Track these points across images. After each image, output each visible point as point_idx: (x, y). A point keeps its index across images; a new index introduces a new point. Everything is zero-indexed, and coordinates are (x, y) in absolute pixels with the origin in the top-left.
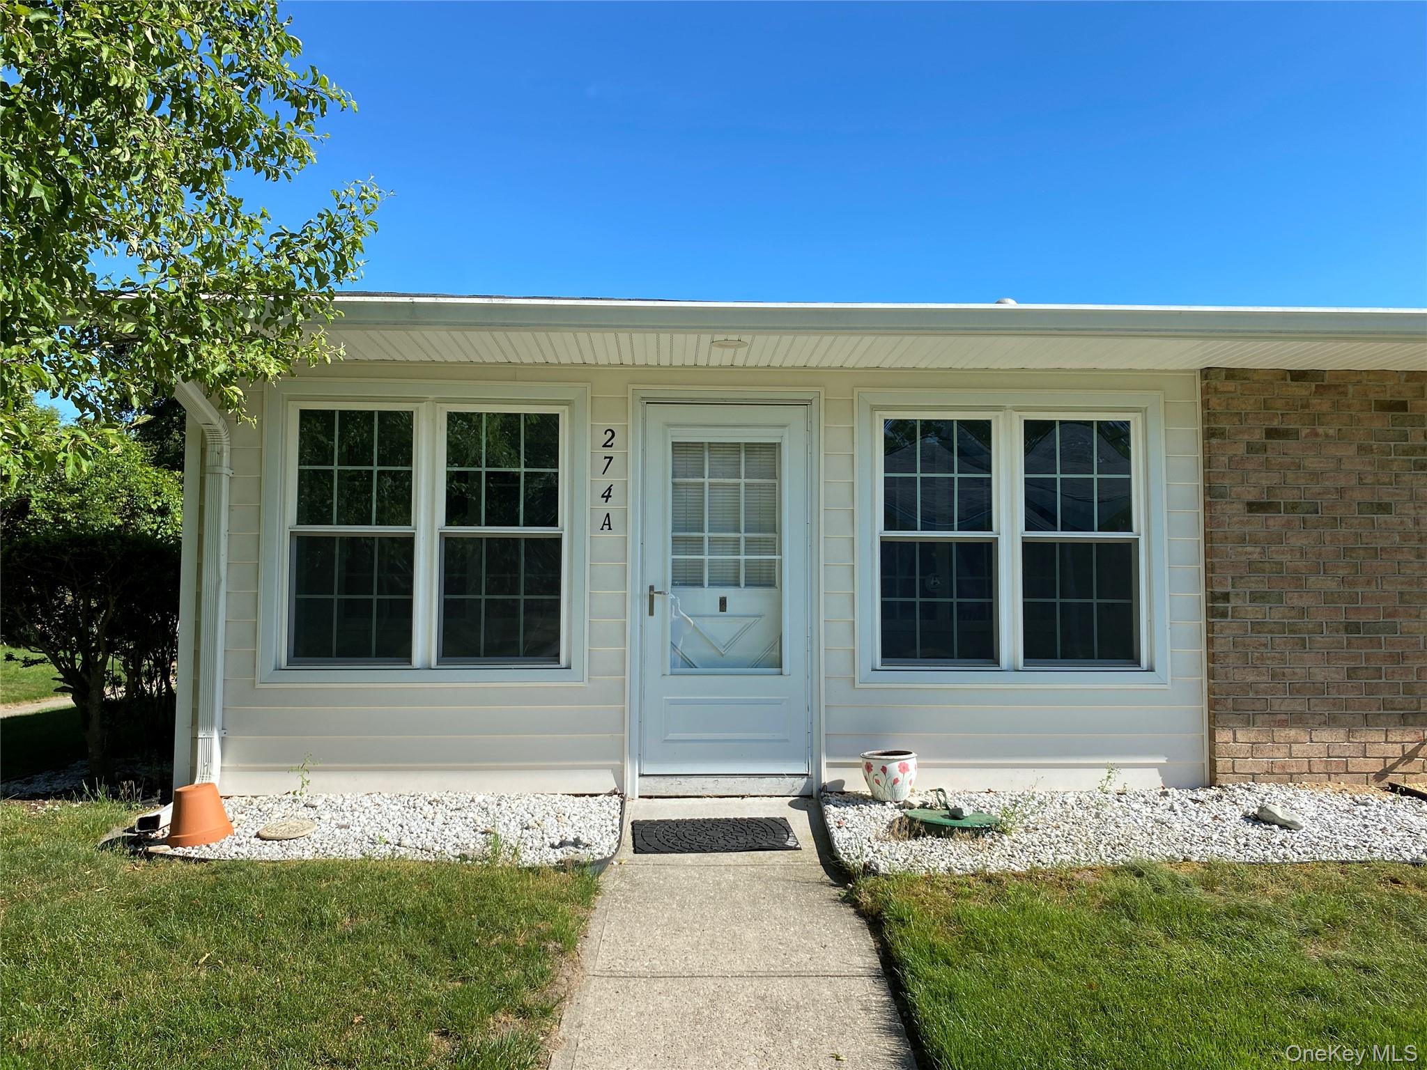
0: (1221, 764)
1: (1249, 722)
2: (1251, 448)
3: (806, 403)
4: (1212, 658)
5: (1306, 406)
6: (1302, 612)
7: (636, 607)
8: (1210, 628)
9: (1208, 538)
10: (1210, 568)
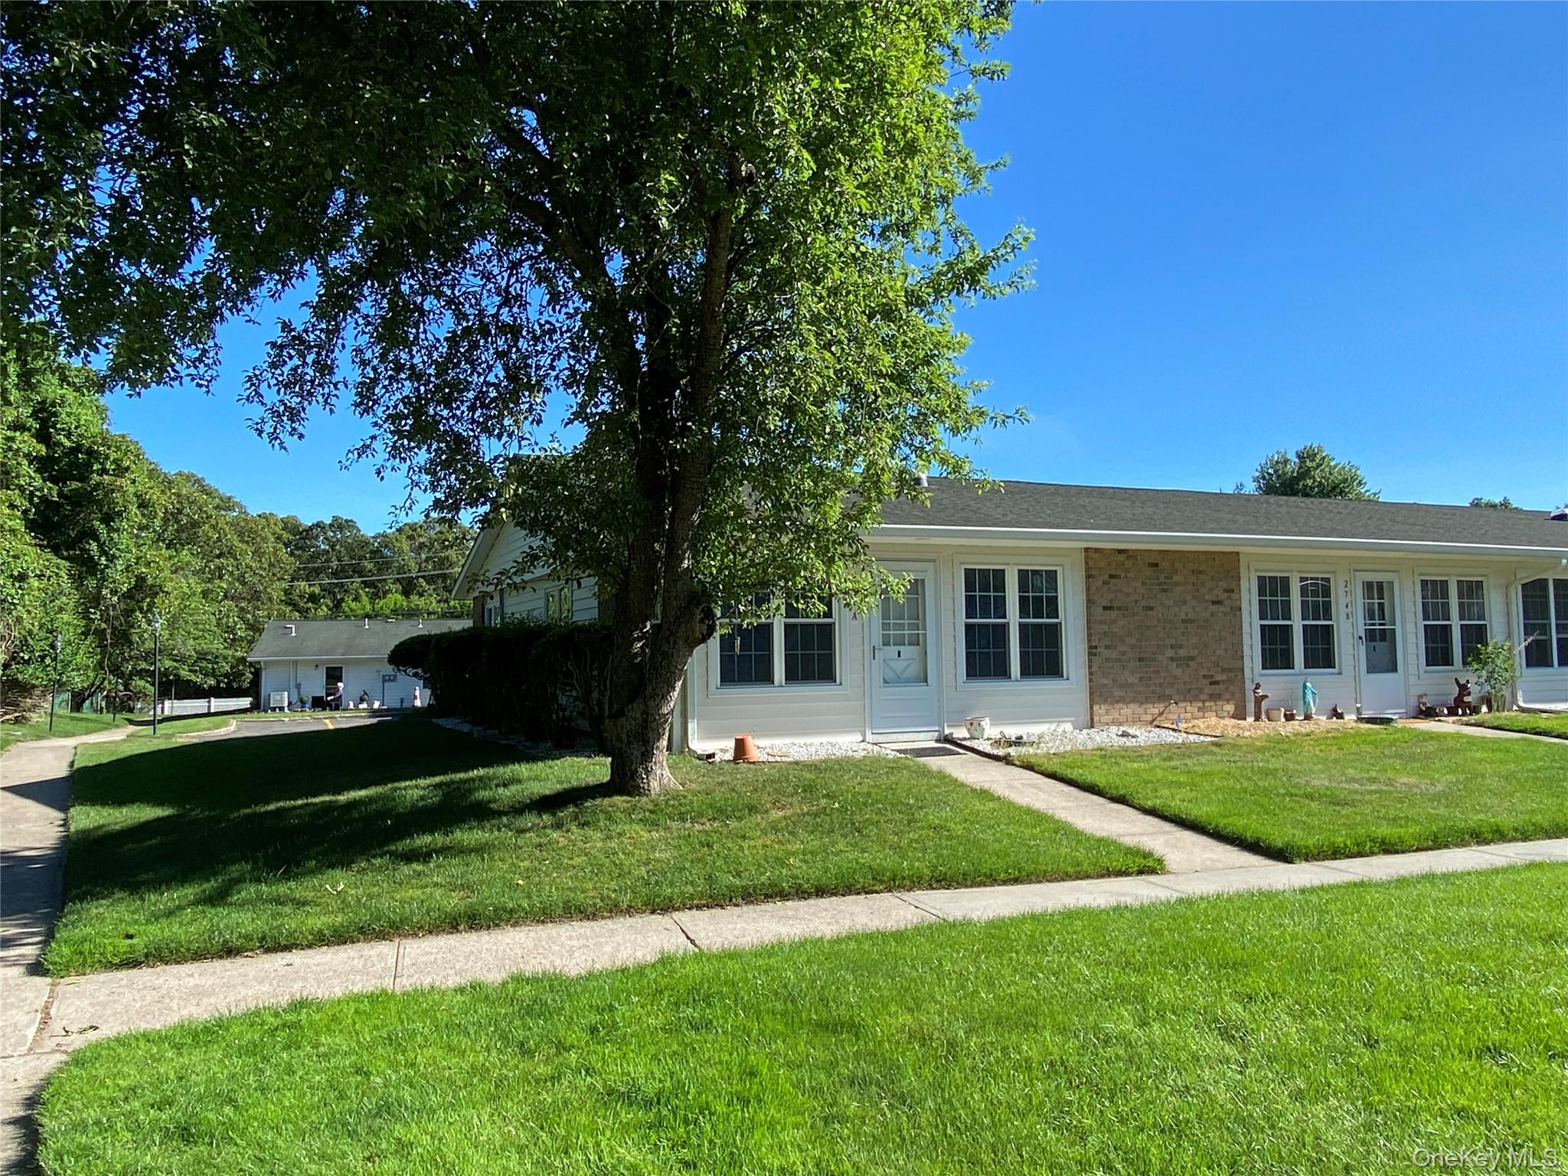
0: (1096, 719)
1: (1105, 702)
2: (1104, 583)
3: (934, 561)
4: (1091, 674)
5: (1123, 564)
6: (1124, 653)
7: (868, 655)
8: (1090, 661)
9: (1088, 621)
10: (1089, 635)
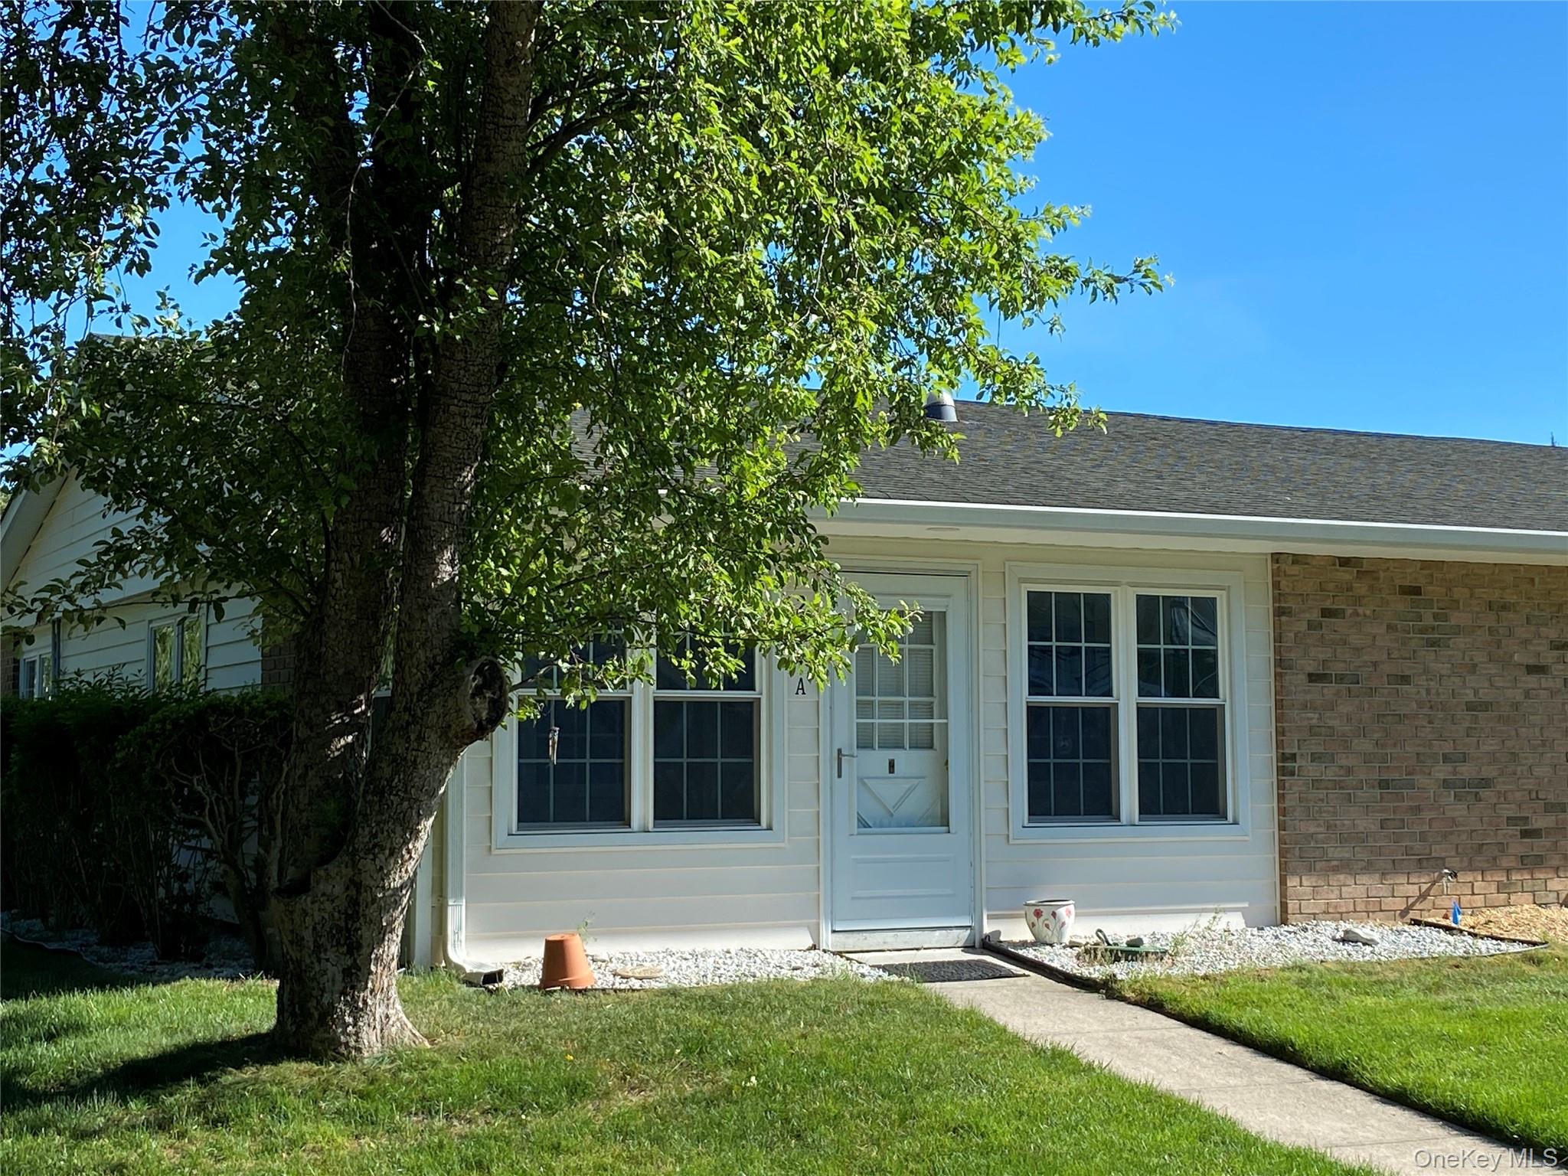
0: (1292, 905)
1: (1310, 870)
2: (1311, 626)
3: (965, 575)
4: (1282, 812)
5: (1350, 589)
6: (1349, 771)
7: (827, 768)
8: (1281, 785)
9: (1279, 704)
10: (1280, 732)
